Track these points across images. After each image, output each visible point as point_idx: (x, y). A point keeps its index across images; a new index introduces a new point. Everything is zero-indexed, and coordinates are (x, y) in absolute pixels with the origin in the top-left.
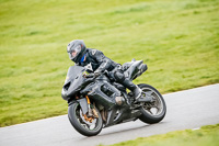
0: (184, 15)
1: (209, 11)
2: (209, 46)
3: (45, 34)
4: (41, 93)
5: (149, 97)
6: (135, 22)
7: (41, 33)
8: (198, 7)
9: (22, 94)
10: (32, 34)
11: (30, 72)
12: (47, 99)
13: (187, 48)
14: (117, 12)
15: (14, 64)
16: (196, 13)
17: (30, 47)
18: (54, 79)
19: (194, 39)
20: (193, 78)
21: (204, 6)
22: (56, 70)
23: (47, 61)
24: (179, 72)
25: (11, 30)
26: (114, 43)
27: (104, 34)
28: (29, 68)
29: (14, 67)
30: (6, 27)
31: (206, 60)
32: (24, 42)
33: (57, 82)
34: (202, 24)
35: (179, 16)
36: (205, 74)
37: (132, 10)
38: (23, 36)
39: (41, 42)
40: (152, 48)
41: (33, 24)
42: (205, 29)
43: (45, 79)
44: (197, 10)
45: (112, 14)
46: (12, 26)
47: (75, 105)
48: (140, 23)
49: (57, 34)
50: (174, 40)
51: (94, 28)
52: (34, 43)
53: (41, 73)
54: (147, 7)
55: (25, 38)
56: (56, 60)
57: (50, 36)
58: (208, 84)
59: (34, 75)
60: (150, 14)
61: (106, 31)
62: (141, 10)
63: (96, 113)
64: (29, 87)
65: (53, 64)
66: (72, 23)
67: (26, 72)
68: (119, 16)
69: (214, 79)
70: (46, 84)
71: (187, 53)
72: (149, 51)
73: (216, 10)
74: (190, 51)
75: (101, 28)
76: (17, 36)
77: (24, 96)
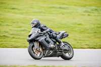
0: (83, 15)
1: (95, 16)
2: (92, 31)
3: (19, 10)
4: (12, 36)
5: (66, 48)
6: (60, 13)
7: (17, 9)
8: (90, 12)
9: (3, 35)
10: (13, 9)
11: (9, 26)
12: (14, 40)
13: (82, 30)
14: (53, 7)
15: (2, 20)
16: (89, 15)
17: (11, 14)
18: (19, 31)
19: (86, 27)
20: (82, 44)
21: (93, 13)
22: (21, 27)
23: (18, 22)
24: (76, 40)
25: (4, 5)
26: (49, 21)
27: (45, 16)
28: (9, 24)
29: (2, 22)
30: (2, 3)
31: (89, 37)
32: (8, 12)
33: (20, 33)
34: (91, 21)
35: (81, 15)
36: (87, 44)
37: (60, 8)
38: (9, 9)
39: (16, 13)
40: (66, 26)
41: (14, 4)
42: (91, 23)
43: (15, 30)
44: (90, 14)
45: (51, 7)
46: (5, 3)
47: (32, 45)
48: (63, 14)
49: (24, 11)
50: (76, 25)
51: (41, 12)
52: (13, 13)
53: (14, 27)
54: (67, 8)
55: (10, 10)
56: (21, 22)
57: (21, 11)
58: (88, 48)
59: (10, 28)
60: (68, 11)
61: (46, 14)
62: (64, 8)
63: (41, 50)
64: (7, 32)
65: (20, 24)
66: (32, 8)
67: (7, 25)
68: (54, 9)
69: (91, 46)
70: (15, 32)
71: (81, 32)
72: (64, 27)
73: (98, 16)
74: (83, 32)
75: (45, 13)
76: (6, 8)
77: (4, 36)
